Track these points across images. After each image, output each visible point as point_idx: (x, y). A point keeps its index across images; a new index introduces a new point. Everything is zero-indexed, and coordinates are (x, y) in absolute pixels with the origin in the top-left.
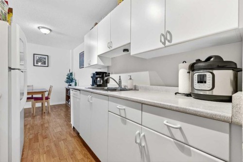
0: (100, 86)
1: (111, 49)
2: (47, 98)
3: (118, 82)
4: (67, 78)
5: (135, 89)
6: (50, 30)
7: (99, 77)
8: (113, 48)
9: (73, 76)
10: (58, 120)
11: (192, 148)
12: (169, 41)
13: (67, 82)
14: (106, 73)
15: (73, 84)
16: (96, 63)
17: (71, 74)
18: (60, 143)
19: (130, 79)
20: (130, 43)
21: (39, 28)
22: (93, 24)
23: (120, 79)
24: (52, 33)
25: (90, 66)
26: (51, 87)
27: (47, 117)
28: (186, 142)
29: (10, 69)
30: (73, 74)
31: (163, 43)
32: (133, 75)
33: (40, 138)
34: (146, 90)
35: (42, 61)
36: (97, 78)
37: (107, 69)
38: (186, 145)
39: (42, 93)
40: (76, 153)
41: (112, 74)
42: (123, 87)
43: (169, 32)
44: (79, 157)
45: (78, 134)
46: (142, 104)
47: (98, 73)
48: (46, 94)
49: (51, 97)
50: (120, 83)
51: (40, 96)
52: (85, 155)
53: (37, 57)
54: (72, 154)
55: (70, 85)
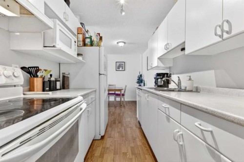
0: (161, 86)
1: (168, 50)
2: (123, 95)
3: (177, 83)
4: (138, 80)
5: (197, 90)
6: (125, 43)
7: (160, 78)
8: (170, 49)
9: (143, 78)
10: (130, 113)
11: (222, 156)
12: (227, 32)
13: (138, 83)
14: (167, 74)
15: (142, 84)
16: (156, 65)
17: (141, 75)
18: (128, 129)
19: (190, 79)
20: (184, 42)
21: (118, 43)
22: (155, 29)
23: (179, 80)
24: (126, 44)
25: (152, 68)
26: (126, 86)
27: (123, 109)
28: (217, 148)
29: (100, 74)
30: (143, 76)
31: (220, 36)
32: (193, 75)
33: (117, 122)
34: (209, 92)
35: (120, 66)
36: (158, 79)
37: (168, 70)
38: (216, 152)
39: (120, 90)
40: (137, 139)
41: (173, 74)
42: (183, 88)
43: (227, 21)
44: (139, 143)
45: (140, 125)
46: (181, 104)
47: (158, 75)
48: (123, 92)
49: (126, 94)
50: (179, 84)
51: (119, 93)
52: (143, 144)
53: (118, 64)
54: (134, 139)
55: (140, 85)
